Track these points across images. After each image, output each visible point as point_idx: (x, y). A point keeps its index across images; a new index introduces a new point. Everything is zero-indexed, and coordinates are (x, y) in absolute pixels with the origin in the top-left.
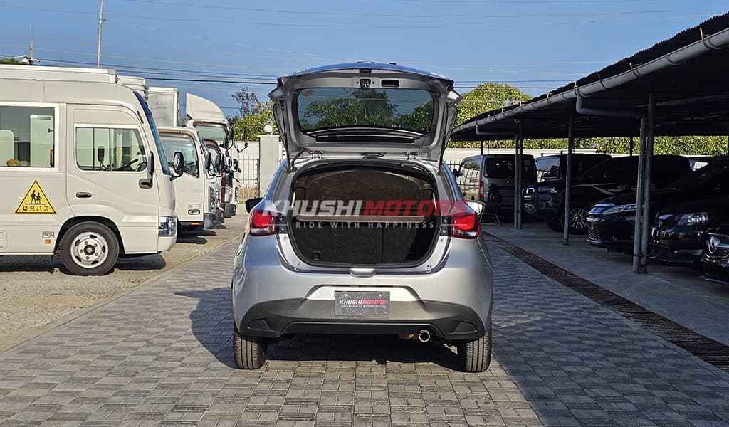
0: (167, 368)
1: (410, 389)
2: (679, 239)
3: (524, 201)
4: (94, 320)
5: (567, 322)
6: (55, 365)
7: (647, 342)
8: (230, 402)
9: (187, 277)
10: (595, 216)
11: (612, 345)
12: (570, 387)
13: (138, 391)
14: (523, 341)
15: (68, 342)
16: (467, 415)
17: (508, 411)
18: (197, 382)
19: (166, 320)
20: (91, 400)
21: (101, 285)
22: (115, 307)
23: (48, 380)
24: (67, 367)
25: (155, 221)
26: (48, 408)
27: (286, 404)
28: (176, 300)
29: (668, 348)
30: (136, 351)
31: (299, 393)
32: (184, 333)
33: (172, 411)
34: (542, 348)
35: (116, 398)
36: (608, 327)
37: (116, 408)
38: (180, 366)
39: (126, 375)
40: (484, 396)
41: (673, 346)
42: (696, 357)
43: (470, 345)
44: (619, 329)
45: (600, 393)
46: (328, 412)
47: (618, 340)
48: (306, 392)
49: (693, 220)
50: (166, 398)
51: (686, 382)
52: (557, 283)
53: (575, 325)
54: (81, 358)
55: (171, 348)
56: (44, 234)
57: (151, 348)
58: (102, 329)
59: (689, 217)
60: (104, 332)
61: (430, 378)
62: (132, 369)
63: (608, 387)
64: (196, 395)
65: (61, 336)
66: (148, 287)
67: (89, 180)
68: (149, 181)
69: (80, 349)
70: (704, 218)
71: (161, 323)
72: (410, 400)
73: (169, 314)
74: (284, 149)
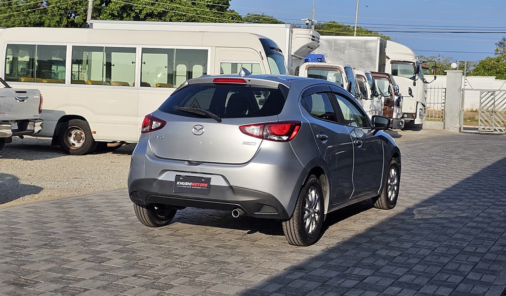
43: (284, 223)
74: (466, 81)
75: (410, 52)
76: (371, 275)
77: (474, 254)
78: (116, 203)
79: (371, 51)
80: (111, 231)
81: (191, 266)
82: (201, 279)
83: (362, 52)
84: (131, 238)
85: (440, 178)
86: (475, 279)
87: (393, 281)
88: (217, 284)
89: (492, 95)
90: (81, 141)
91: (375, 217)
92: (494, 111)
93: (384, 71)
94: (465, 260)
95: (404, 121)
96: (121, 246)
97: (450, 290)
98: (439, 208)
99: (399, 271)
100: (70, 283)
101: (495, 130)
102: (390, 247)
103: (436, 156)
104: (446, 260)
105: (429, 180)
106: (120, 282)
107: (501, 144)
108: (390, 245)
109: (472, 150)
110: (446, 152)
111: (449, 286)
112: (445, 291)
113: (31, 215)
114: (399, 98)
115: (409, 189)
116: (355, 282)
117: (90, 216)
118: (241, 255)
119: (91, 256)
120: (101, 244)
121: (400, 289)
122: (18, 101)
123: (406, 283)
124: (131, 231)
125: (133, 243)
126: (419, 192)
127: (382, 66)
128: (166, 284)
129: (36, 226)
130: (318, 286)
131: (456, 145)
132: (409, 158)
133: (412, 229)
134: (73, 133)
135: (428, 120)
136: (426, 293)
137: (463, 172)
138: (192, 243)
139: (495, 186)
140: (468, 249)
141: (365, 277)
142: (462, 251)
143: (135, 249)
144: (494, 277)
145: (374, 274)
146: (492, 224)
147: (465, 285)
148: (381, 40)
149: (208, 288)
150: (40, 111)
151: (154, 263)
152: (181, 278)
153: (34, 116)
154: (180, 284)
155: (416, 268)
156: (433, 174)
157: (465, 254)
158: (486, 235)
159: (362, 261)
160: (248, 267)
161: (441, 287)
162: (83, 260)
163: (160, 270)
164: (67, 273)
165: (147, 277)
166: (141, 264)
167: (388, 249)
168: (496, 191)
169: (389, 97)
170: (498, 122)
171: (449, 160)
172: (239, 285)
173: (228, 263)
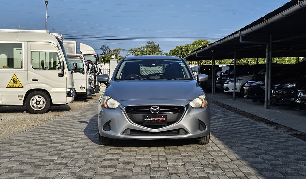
0: (65, 149)
1: (176, 156)
2: (284, 94)
3: (216, 83)
4: (36, 130)
5: (241, 128)
6: (14, 148)
7: (279, 135)
8: (92, 164)
9: (78, 113)
10: (247, 86)
11: (264, 136)
12: (250, 154)
13: (50, 159)
14: (224, 135)
15: (22, 139)
16: (204, 167)
17: (223, 165)
18: (78, 155)
19: (68, 129)
20: (27, 163)
21: (42, 117)
22: (46, 125)
23: (9, 155)
24: (20, 150)
25: (65, 90)
26: (7, 167)
27: (119, 164)
28: (72, 122)
29: (289, 137)
30: (52, 142)
31: (125, 159)
32: (75, 134)
33: (65, 168)
34: (233, 138)
35: (39, 163)
36: (260, 129)
37: (39, 167)
38: (71, 148)
39: (46, 152)
40: (211, 159)
41: (291, 136)
42: (303, 141)
44: (265, 130)
45: (264, 157)
46: (139, 167)
47: (266, 135)
48: (128, 158)
49: (290, 86)
50: (63, 162)
51: (302, 151)
52: (234, 113)
53: (245, 129)
54: (27, 145)
55: (68, 141)
56: (18, 96)
57: (59, 141)
58: (39, 134)
59: (288, 85)
60: (39, 135)
61: (185, 151)
62: (49, 150)
63: (267, 154)
64: (77, 160)
65: (20, 136)
66: (61, 117)
67: (37, 74)
68: (62, 74)
69: (27, 141)
70: (294, 85)
71: (65, 131)
72: (176, 161)
73: (69, 127)
148: (77, 43)
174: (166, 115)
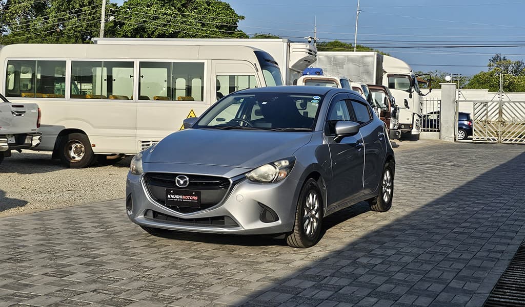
74: (460, 93)
75: (406, 66)
76: (348, 285)
77: (458, 260)
78: (100, 214)
79: (368, 66)
80: (85, 244)
81: (159, 279)
82: (166, 293)
83: (359, 67)
84: (103, 250)
85: (431, 185)
86: (458, 287)
87: (370, 290)
88: (181, 298)
89: (485, 106)
90: (81, 154)
91: (362, 224)
92: (486, 121)
93: (381, 84)
94: (448, 267)
95: (400, 131)
96: (90, 259)
97: (429, 300)
98: (428, 214)
99: (377, 280)
100: (21, 301)
101: (489, 139)
102: (373, 254)
103: (430, 164)
104: (429, 267)
105: (421, 186)
106: (76, 299)
107: (493, 152)
108: (373, 252)
109: (464, 158)
110: (441, 160)
111: (428, 296)
112: (424, 301)
113: (7, 228)
114: (395, 109)
115: (400, 195)
116: (330, 293)
117: (68, 228)
118: (215, 267)
119: (54, 270)
120: (70, 257)
121: (376, 300)
122: (15, 115)
123: (384, 293)
124: (106, 243)
125: (103, 255)
126: (408, 198)
127: (379, 79)
128: (126, 299)
129: (8, 239)
130: (289, 298)
131: (450, 153)
132: (403, 165)
133: (397, 236)
134: (73, 146)
135: (424, 131)
136: (404, 304)
137: (455, 178)
138: (166, 254)
139: (485, 192)
140: (453, 255)
141: (342, 287)
142: (446, 257)
143: (105, 262)
144: (478, 285)
145: (351, 283)
146: (479, 229)
147: (446, 294)
148: (378, 55)
149: (170, 303)
150: (38, 125)
151: (120, 276)
152: (144, 293)
153: (32, 130)
154: (140, 300)
155: (396, 277)
156: (425, 180)
157: (449, 261)
158: (472, 241)
159: (341, 271)
160: (219, 279)
161: (420, 297)
162: (44, 274)
163: (124, 284)
164: (22, 290)
165: (107, 292)
166: (105, 278)
167: (369, 257)
168: (486, 196)
169: (386, 109)
170: (492, 132)
171: (441, 167)
172: (204, 299)
173: (199, 275)
174: (200, 192)
